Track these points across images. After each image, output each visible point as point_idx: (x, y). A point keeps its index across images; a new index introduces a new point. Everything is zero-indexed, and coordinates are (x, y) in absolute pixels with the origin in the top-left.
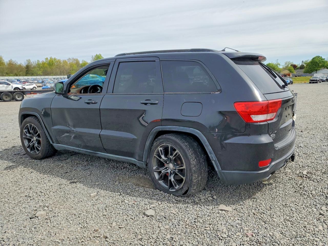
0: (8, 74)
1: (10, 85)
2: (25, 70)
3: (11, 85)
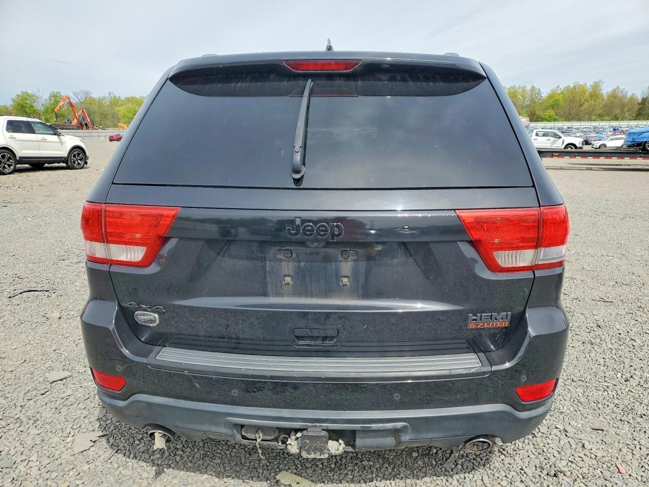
0: (601, 117)
1: (560, 137)
2: (637, 107)
3: (563, 137)
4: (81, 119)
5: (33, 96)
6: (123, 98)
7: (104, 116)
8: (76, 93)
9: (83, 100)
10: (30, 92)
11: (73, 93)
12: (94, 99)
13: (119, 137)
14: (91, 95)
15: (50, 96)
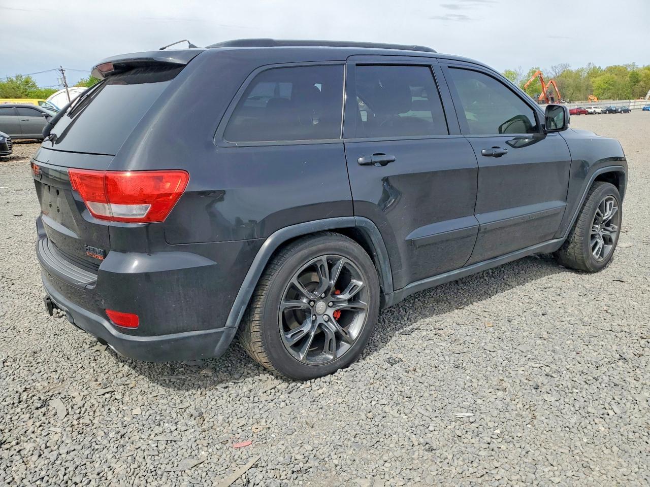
4: (548, 93)
5: (514, 73)
6: (604, 68)
7: (578, 88)
8: (555, 67)
9: (560, 73)
10: (512, 70)
11: (552, 67)
12: (571, 72)
13: (579, 111)
14: (569, 68)
15: (530, 72)
